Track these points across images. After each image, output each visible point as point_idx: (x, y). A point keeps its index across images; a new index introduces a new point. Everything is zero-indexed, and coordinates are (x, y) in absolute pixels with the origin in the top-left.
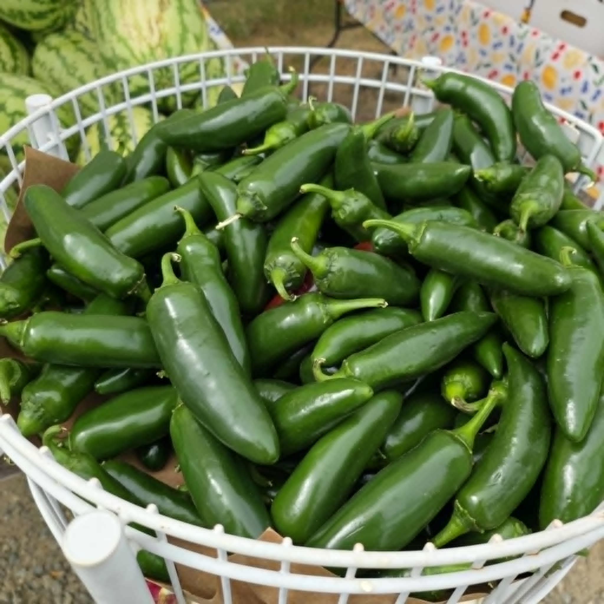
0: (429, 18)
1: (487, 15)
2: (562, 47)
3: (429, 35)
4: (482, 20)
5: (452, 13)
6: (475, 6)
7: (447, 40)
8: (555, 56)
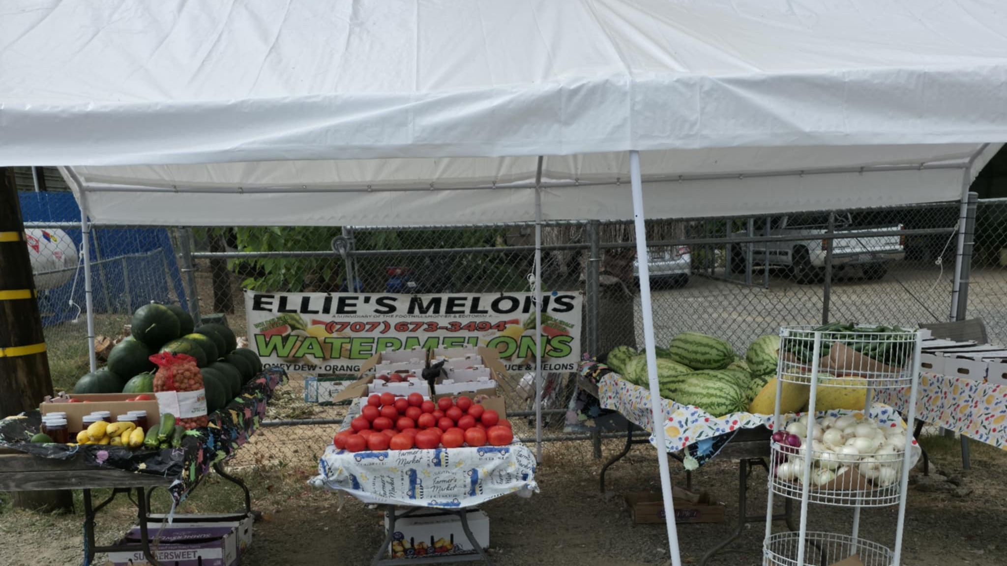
0: (925, 391)
1: (957, 380)
2: (998, 387)
3: (926, 399)
4: (955, 383)
5: (939, 384)
6: (951, 378)
7: (937, 398)
8: (994, 391)
